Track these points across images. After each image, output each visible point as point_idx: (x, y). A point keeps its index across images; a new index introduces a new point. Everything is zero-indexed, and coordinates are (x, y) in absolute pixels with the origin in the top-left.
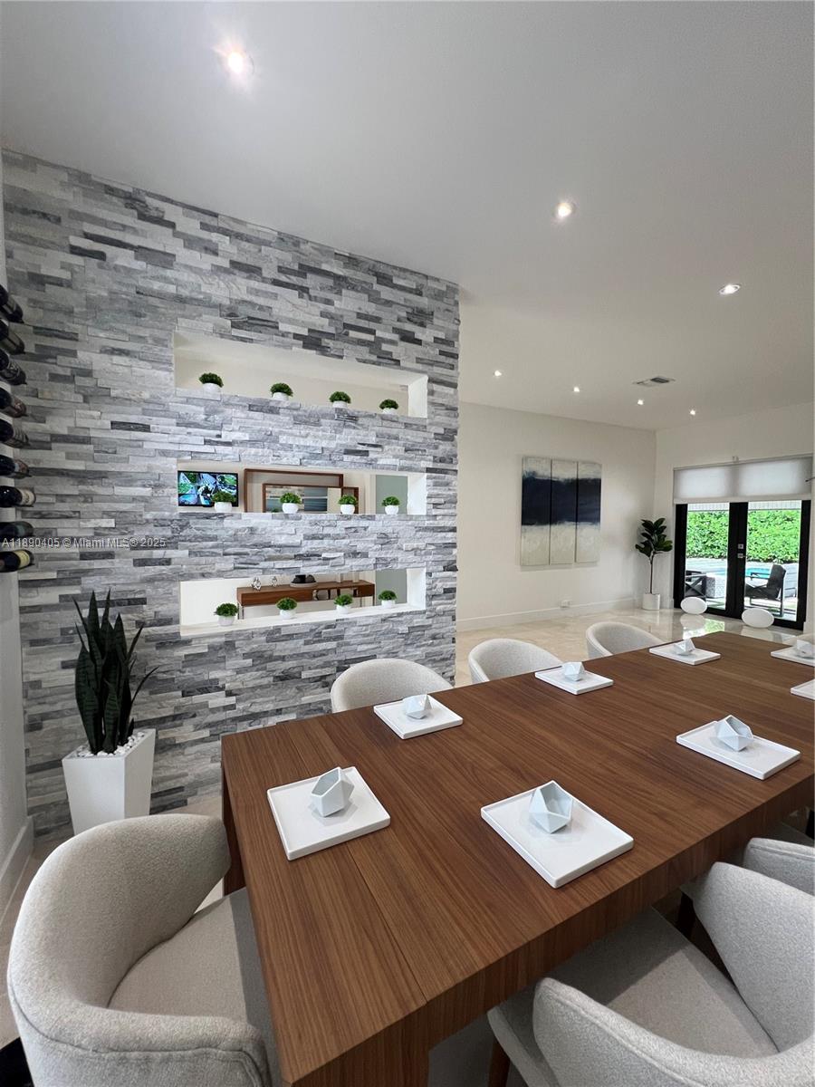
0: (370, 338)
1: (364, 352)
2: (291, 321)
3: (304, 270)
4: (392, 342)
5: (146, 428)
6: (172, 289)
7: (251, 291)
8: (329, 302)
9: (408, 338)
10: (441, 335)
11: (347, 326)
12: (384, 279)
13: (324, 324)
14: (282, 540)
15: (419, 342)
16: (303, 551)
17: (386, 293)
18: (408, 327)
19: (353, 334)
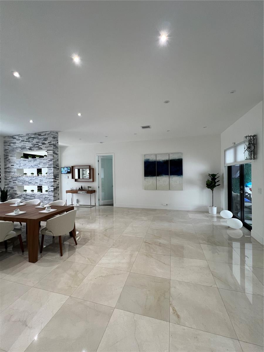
0: (38, 146)
1: (37, 148)
2: (28, 147)
3: (29, 138)
4: (41, 145)
5: (13, 165)
6: (16, 147)
7: (24, 144)
8: (32, 142)
9: (44, 144)
10: (49, 141)
11: (35, 145)
12: (40, 135)
13: (31, 146)
14: (27, 180)
15: (45, 144)
16: (29, 182)
17: (40, 137)
18: (44, 142)
19: (36, 146)
